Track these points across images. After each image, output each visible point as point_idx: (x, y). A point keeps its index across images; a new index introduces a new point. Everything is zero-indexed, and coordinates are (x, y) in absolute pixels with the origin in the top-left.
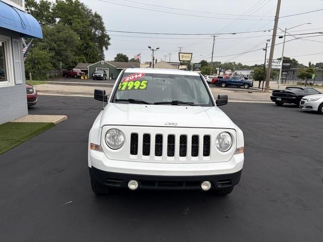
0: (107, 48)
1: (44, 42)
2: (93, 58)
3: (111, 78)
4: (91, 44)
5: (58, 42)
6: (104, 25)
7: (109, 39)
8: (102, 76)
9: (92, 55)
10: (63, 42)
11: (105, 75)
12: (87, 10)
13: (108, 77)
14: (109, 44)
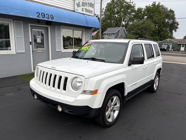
0: (176, 31)
1: (134, 30)
2: (164, 37)
3: (172, 50)
4: (164, 29)
5: (142, 30)
6: (175, 16)
7: (178, 25)
8: (166, 48)
9: (163, 36)
10: (144, 30)
11: (168, 48)
12: (165, 8)
13: (170, 49)
14: (177, 28)
